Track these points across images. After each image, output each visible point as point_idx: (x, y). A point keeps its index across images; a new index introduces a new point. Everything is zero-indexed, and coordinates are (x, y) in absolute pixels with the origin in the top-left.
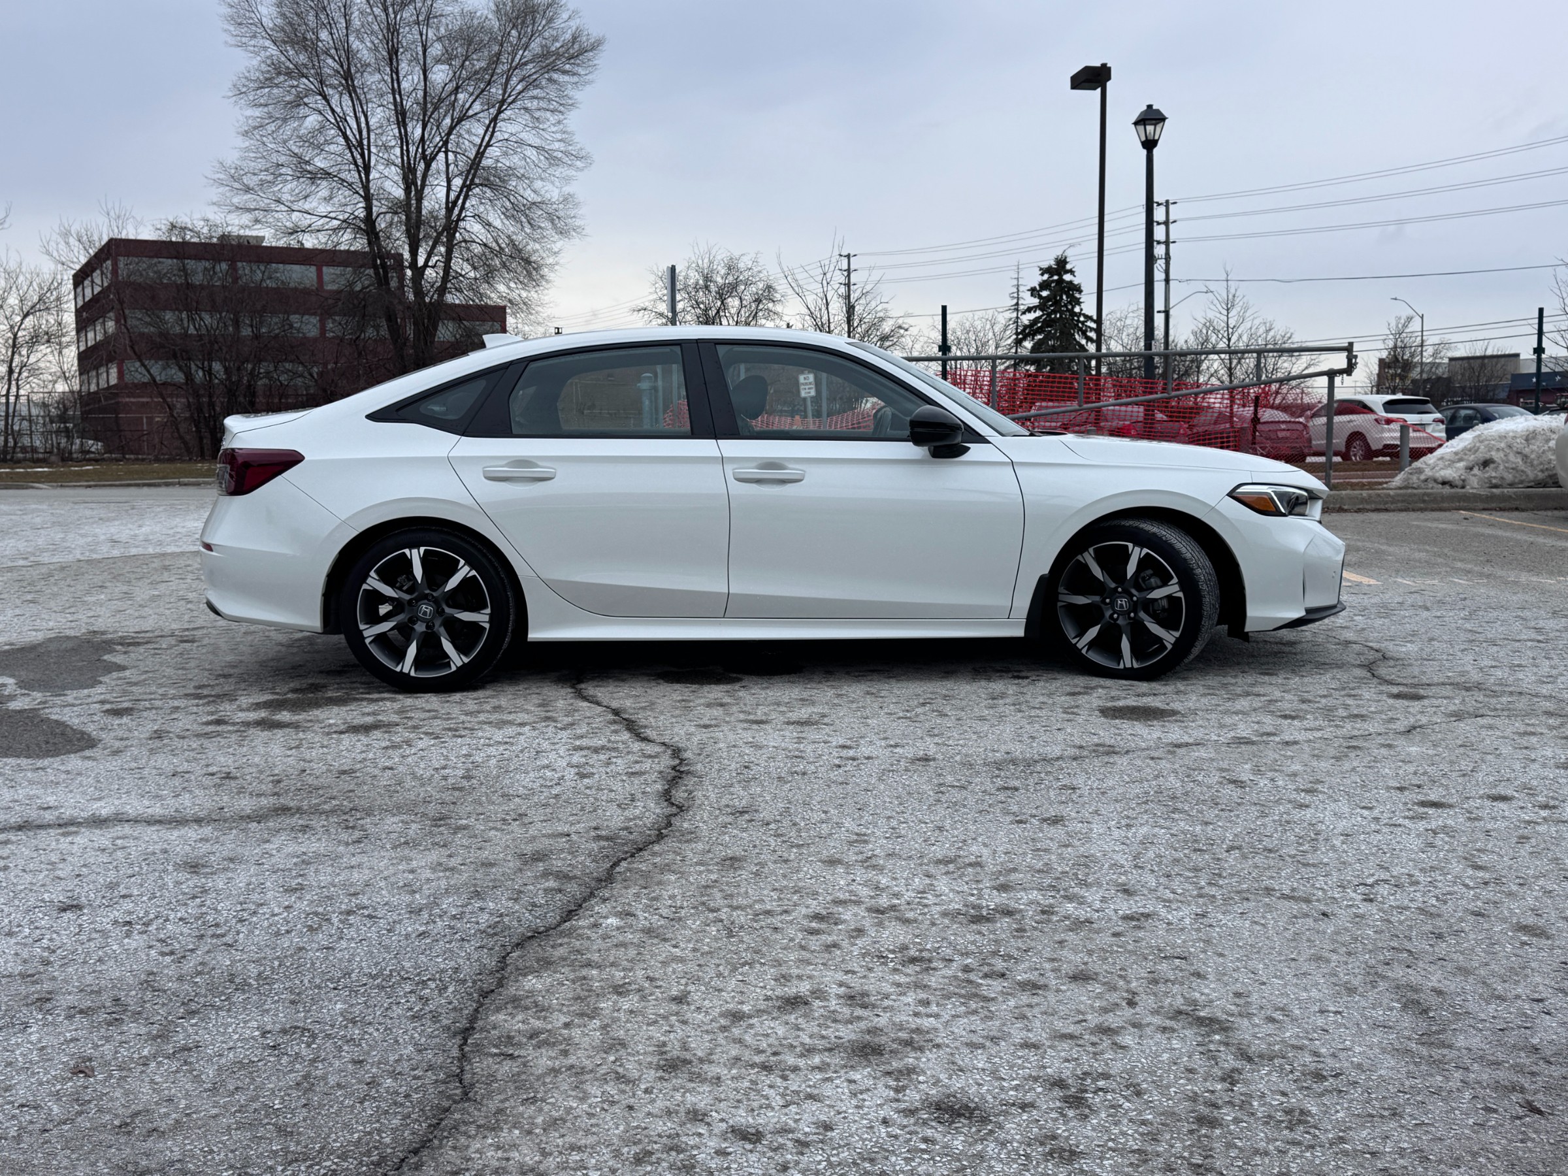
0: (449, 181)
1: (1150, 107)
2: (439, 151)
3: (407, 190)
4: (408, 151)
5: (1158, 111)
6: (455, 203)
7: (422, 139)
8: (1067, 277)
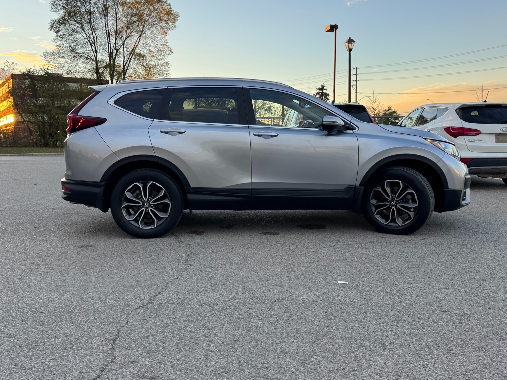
0: (124, 57)
1: (350, 38)
2: (121, 47)
3: (110, 60)
4: (110, 47)
5: (352, 40)
6: (126, 64)
7: (115, 43)
8: (325, 91)
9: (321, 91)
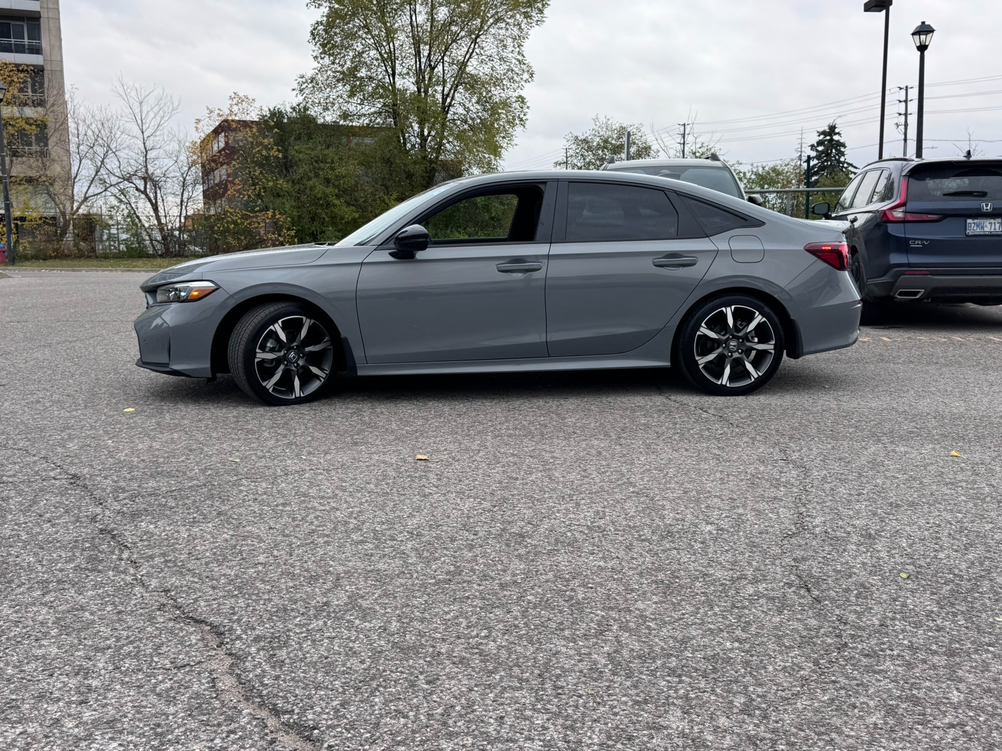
1: (923, 23)
3: (419, 87)
4: (420, 62)
5: (929, 26)
8: (836, 138)
9: (828, 138)
